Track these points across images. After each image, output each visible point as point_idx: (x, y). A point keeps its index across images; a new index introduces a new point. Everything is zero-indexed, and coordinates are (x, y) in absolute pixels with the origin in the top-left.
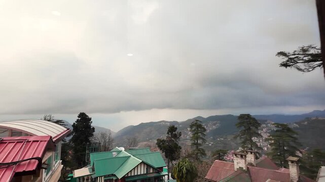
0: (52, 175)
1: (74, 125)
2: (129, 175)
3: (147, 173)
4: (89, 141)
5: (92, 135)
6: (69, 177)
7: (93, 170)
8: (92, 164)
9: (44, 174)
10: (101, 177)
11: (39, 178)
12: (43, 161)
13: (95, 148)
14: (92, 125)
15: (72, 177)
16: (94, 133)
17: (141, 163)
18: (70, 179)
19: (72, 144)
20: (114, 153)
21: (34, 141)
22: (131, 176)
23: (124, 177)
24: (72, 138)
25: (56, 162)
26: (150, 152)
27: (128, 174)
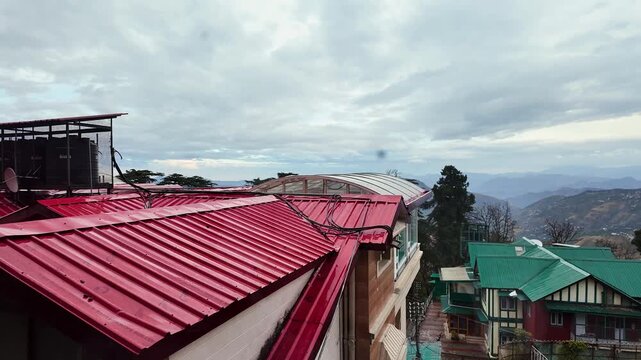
0: (406, 263)
1: (435, 189)
2: (557, 298)
3: (604, 304)
4: (465, 221)
5: (471, 209)
6: (433, 279)
7: (476, 275)
8: (472, 262)
9: (396, 258)
10: (493, 289)
11: (390, 262)
12: (394, 234)
13: (477, 235)
14: (469, 190)
15: (438, 279)
16: (473, 206)
17: (586, 280)
18: (434, 282)
19: (435, 223)
20: (517, 249)
21: (379, 203)
22: (561, 302)
23: (542, 301)
24: (434, 211)
25: (412, 244)
26: (613, 258)
27: (552, 295)
